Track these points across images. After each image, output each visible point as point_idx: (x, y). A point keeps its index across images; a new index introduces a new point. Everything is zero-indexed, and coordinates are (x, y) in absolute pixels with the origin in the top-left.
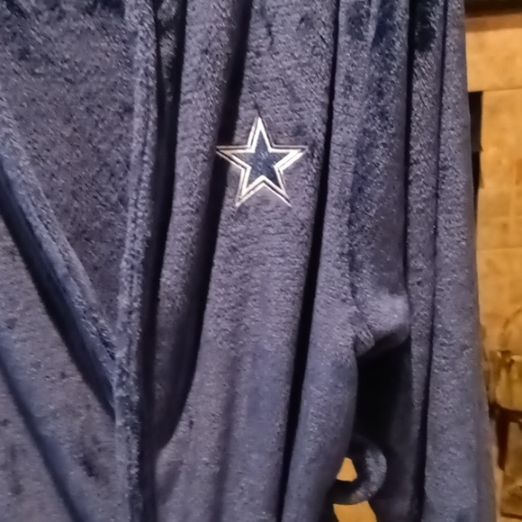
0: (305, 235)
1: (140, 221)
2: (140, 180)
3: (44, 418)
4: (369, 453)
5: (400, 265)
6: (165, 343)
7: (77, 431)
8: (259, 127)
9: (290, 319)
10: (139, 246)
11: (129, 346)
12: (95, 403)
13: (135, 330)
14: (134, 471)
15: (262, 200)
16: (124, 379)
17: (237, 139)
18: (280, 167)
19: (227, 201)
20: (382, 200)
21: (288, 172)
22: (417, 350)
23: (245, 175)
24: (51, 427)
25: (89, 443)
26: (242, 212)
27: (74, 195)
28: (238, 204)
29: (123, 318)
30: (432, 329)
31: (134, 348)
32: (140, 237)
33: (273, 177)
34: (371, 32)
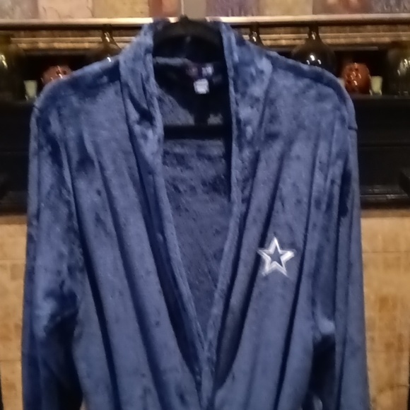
19: (260, 272)
28: (264, 275)
33: (280, 262)
34: (324, 207)
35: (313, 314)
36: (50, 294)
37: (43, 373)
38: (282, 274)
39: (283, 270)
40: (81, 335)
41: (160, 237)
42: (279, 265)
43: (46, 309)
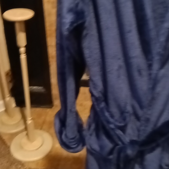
36: (70, 10)
37: (67, 54)
40: (87, 34)
43: (68, 18)
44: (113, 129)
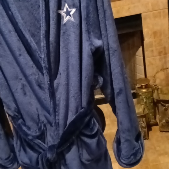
0: (78, 27)
1: (44, 26)
2: (43, 18)
3: (29, 76)
4: (99, 77)
5: (99, 33)
6: (52, 55)
7: (37, 78)
8: (66, 6)
9: (77, 46)
10: (44, 32)
11: (45, 54)
12: (40, 73)
13: (45, 51)
14: (49, 83)
15: (69, 21)
16: (44, 62)
17: (62, 8)
18: (71, 13)
19: (62, 22)
20: (93, 18)
21: (73, 14)
22: (106, 53)
23: (65, 16)
24: (31, 78)
25: (39, 81)
26: (65, 24)
27: (31, 27)
28: (64, 23)
29: (42, 48)
30: (109, 47)
31: (46, 55)
32: (44, 30)
33: (70, 16)
35: (90, 38)
38: (72, 21)
39: (72, 19)
41: (10, 12)
42: (70, 17)
44: (31, 140)
